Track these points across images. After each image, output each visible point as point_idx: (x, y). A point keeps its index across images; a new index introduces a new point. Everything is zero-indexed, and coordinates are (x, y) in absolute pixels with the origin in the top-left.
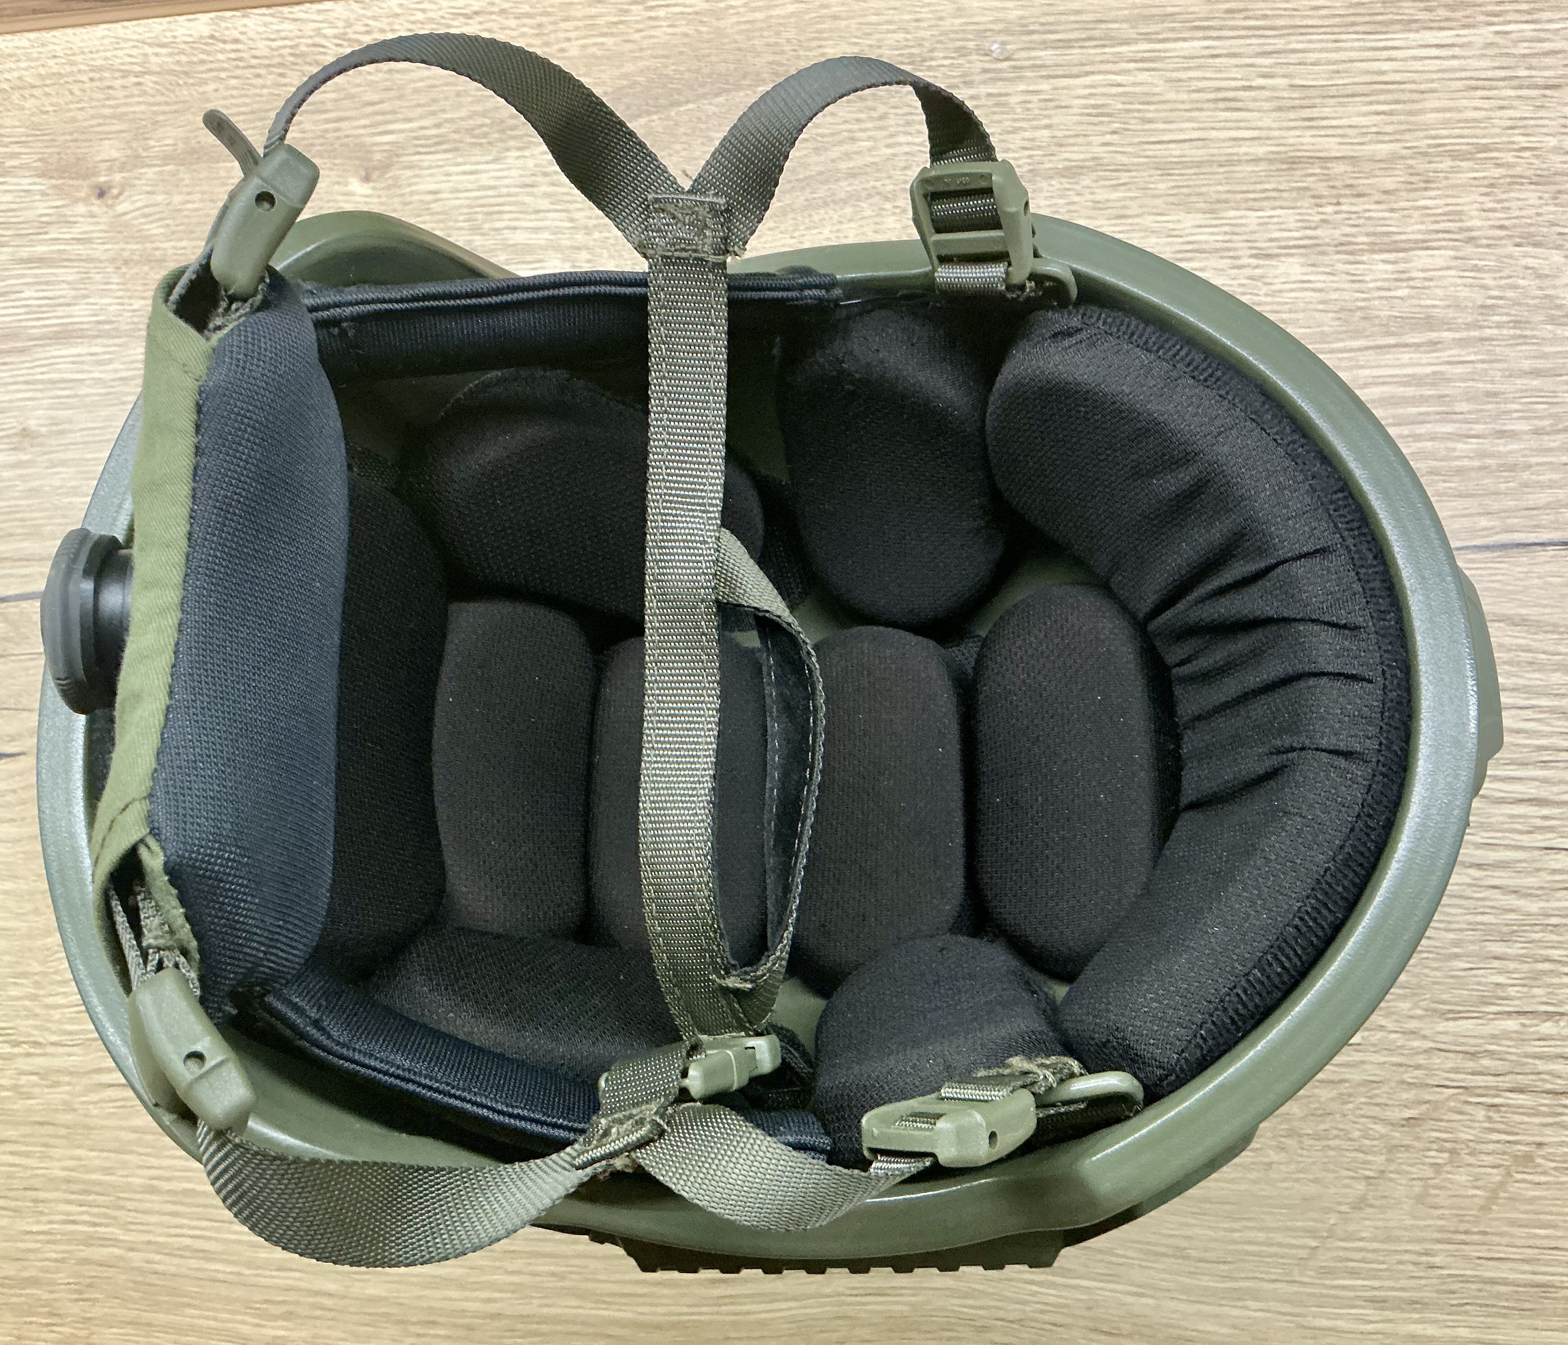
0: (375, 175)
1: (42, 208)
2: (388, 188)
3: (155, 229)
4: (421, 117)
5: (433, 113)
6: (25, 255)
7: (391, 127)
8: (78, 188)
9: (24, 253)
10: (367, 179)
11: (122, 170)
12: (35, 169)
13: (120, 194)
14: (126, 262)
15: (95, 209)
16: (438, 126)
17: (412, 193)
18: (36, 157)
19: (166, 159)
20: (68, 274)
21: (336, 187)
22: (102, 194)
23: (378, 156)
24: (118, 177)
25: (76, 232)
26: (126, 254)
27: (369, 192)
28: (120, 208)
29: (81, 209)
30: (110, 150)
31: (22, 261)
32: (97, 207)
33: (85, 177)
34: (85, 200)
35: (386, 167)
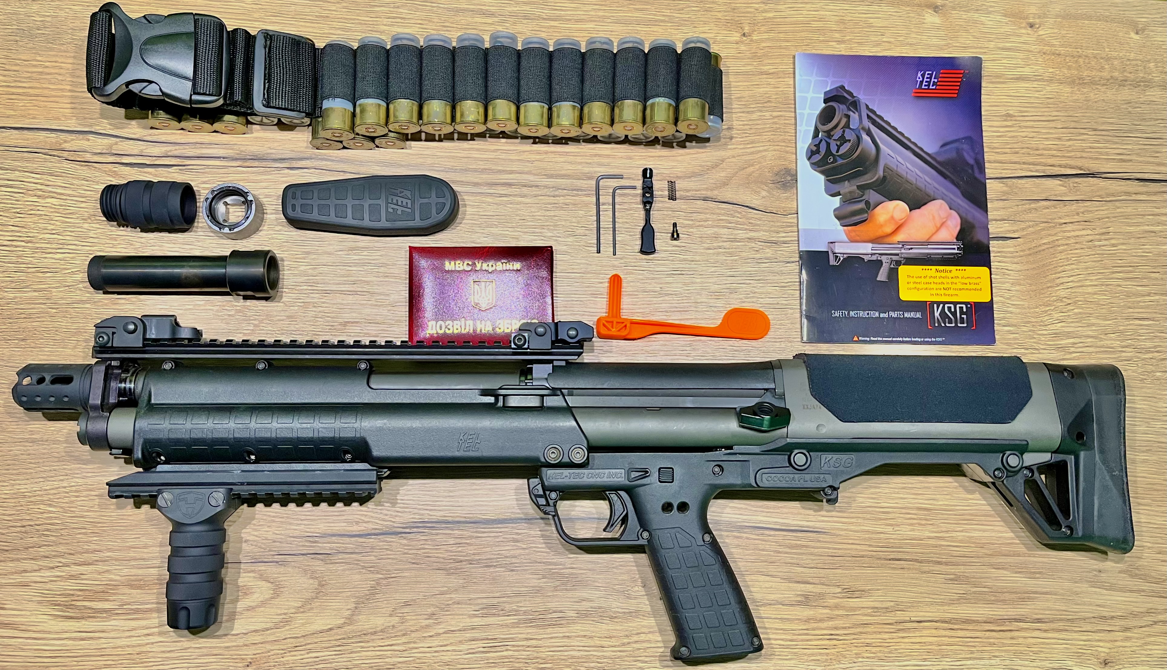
0: (1140, 32)
1: (1007, 29)
2: (1145, 38)
3: (1055, 42)
4: (1155, 14)
5: (1159, 13)
6: (1001, 46)
7: (1144, 16)
8: (1021, 23)
9: (1001, 45)
10: (1137, 33)
11: (1039, 17)
12: (1002, 13)
13: (1038, 28)
14: (1044, 53)
15: (1029, 32)
16: (1161, 18)
17: (1155, 41)
18: (1002, 9)
19: (1057, 16)
20: (1021, 55)
21: (1127, 36)
22: (1031, 26)
23: (1140, 26)
24: (1037, 21)
25: (1022, 39)
26: (1044, 51)
27: (1138, 38)
28: (1041, 33)
29: (1023, 31)
30: (1033, 10)
31: (999, 48)
32: (1029, 30)
33: (1024, 19)
34: (1025, 28)
35: (1143, 30)
